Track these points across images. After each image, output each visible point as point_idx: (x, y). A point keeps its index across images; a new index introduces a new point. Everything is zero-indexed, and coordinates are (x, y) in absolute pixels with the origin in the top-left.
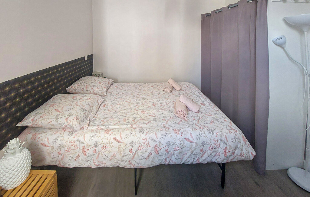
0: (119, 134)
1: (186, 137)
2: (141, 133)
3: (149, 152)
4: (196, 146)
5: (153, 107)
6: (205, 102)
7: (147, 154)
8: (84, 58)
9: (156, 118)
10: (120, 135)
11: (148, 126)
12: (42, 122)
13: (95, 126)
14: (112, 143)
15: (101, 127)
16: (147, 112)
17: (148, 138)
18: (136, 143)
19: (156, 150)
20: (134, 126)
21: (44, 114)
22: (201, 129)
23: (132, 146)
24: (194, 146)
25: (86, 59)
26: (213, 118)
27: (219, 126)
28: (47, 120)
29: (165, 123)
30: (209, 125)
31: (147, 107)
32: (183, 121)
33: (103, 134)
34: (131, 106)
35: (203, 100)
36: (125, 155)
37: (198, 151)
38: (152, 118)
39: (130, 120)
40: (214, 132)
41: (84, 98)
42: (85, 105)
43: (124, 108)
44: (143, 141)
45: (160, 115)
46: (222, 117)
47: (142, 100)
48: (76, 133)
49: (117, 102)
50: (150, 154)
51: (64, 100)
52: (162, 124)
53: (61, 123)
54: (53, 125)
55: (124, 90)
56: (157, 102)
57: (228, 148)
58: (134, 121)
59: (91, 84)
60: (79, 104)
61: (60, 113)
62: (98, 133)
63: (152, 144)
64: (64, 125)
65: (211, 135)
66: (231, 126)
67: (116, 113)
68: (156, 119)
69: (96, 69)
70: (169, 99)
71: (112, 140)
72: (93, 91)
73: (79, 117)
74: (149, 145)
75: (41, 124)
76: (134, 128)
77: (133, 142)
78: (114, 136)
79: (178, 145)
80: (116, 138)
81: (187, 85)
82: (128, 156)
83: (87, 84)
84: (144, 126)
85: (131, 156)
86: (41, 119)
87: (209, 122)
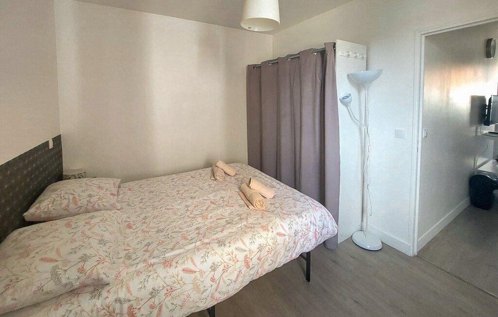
0: (190, 260)
1: (277, 231)
2: (222, 247)
3: (238, 270)
4: (289, 239)
5: (213, 206)
6: (273, 184)
7: (236, 273)
8: (47, 143)
9: (228, 219)
10: (192, 261)
11: (225, 233)
12: (16, 297)
13: (138, 263)
14: (182, 280)
15: (152, 261)
16: (210, 215)
17: (234, 250)
18: (219, 264)
19: (247, 262)
20: (206, 241)
21: (14, 278)
22: (290, 216)
23: (214, 270)
24: (287, 240)
25: (51, 146)
26: (293, 199)
27: (304, 207)
28: (30, 287)
29: (245, 223)
30: (294, 209)
31: (205, 208)
32: (266, 213)
33: (161, 271)
34: (179, 214)
35: (270, 181)
36: (206, 288)
37: (291, 244)
38: (223, 222)
39: (194, 235)
40: (303, 216)
41: (93, 221)
42: (102, 233)
43: (169, 220)
44: (229, 257)
45: (230, 214)
46: (300, 195)
47: (190, 201)
48: (107, 288)
49: (149, 214)
50: (240, 272)
51: (51, 235)
52: (243, 225)
53: (70, 281)
54: (47, 293)
55: (150, 192)
56: (214, 198)
57: (317, 230)
58: (198, 233)
59: (82, 194)
60: (89, 233)
61: (56, 263)
62: (151, 273)
63: (241, 256)
64: (78, 283)
65: (301, 219)
66: (314, 204)
67: (159, 231)
68: (230, 221)
69: (69, 164)
70: (229, 190)
71: (182, 274)
72: (93, 207)
73: (104, 256)
74: (237, 260)
75: (13, 302)
76: (207, 244)
77: (214, 264)
78: (184, 267)
79: (271, 244)
80: (187, 268)
81: (240, 166)
82: (209, 289)
83: (73, 194)
84: (219, 235)
85: (215, 286)
86: (10, 291)
87: (292, 205)
